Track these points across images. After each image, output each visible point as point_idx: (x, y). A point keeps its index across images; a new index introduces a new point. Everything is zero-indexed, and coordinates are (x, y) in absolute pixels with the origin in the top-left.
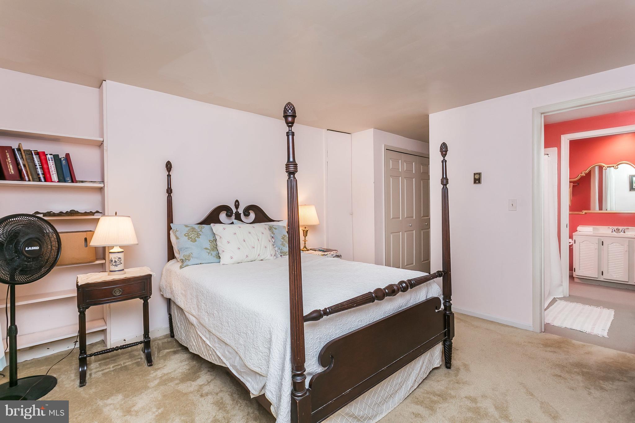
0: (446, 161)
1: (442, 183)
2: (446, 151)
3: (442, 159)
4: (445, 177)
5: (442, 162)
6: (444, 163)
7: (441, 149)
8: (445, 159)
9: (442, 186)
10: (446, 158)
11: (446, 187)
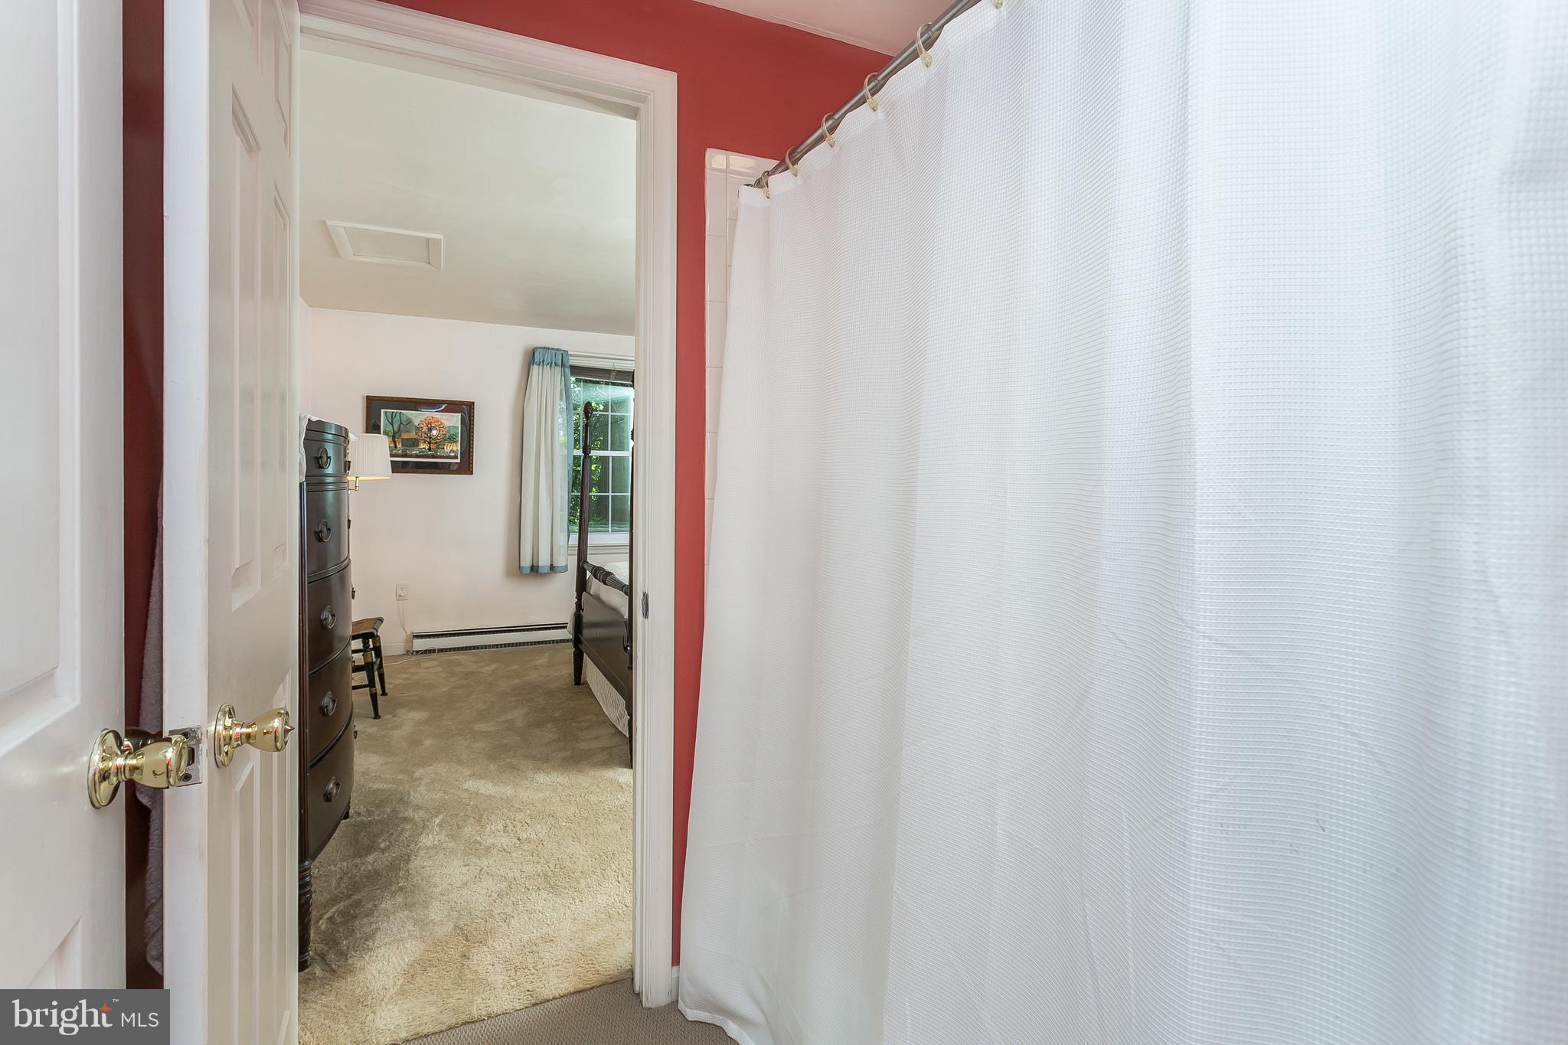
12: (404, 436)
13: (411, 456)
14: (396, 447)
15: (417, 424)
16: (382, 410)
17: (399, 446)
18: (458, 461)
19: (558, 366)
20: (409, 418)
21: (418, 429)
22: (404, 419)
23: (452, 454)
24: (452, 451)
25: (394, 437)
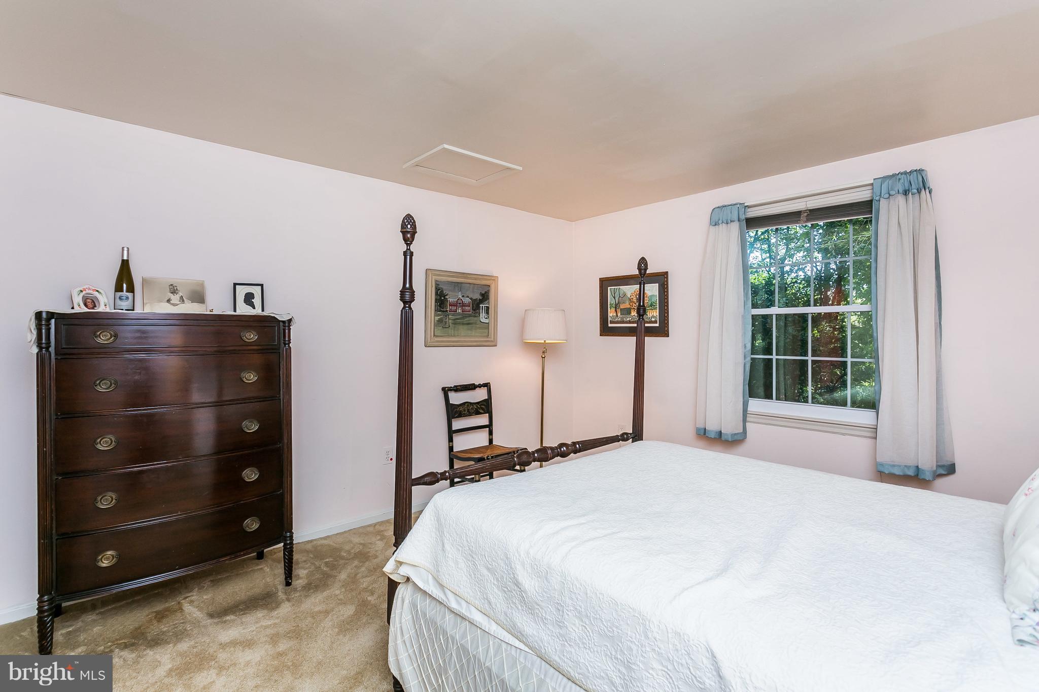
0: (412, 254)
1: (402, 298)
2: (414, 233)
3: (405, 248)
4: (408, 286)
5: (405, 254)
6: (408, 257)
7: (403, 226)
8: (409, 249)
9: (402, 305)
10: (412, 248)
11: (410, 308)
12: (622, 306)
13: (626, 323)
14: (617, 316)
15: (629, 297)
16: (609, 288)
17: (619, 314)
18: (657, 325)
19: (734, 221)
20: (624, 292)
21: (630, 300)
22: (622, 293)
23: (653, 319)
24: (653, 317)
25: (616, 308)
